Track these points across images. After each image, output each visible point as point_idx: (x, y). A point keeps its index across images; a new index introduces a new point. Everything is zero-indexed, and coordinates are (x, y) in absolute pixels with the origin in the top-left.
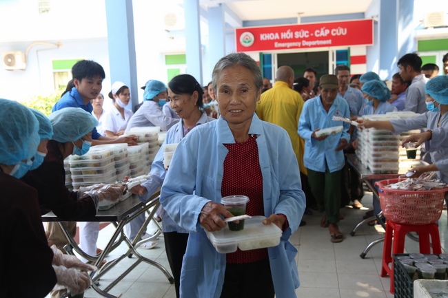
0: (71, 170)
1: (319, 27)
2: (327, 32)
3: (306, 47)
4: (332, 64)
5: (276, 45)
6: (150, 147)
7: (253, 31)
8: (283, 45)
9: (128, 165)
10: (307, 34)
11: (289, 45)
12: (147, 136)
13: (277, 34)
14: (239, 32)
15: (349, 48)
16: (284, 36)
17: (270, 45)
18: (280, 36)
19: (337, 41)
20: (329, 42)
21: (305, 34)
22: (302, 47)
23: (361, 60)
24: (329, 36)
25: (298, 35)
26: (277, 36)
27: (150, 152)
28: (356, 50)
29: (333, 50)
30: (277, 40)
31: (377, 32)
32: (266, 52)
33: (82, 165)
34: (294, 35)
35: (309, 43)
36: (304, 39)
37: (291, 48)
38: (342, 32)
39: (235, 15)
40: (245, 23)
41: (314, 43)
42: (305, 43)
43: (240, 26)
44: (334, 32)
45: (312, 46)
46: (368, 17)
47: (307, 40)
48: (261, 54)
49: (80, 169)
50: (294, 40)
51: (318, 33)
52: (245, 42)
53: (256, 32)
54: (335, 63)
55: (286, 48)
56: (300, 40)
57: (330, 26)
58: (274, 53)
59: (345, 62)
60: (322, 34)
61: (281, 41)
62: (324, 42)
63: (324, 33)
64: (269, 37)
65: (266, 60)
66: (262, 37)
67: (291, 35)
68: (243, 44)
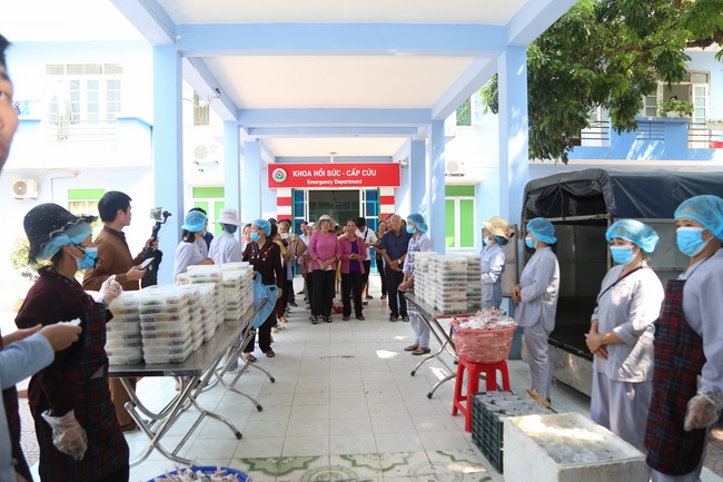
0: (141, 316)
1: (350, 167)
2: (358, 172)
3: (339, 185)
4: (363, 202)
5: (309, 182)
6: (216, 288)
7: (286, 168)
8: (316, 182)
9: (200, 309)
10: (339, 173)
11: (322, 182)
12: (213, 275)
13: (309, 172)
14: (272, 168)
15: (379, 188)
16: (316, 173)
17: (302, 181)
18: (312, 173)
19: (367, 181)
20: (360, 181)
21: (337, 173)
22: (334, 185)
23: (390, 200)
24: (360, 177)
25: (330, 173)
26: (310, 174)
27: (216, 294)
28: (385, 191)
29: (363, 189)
30: (309, 177)
31: (407, 177)
32: (297, 189)
33: (154, 311)
34: (326, 173)
35: (341, 182)
36: (336, 177)
37: (323, 185)
38: (372, 173)
39: (270, 152)
40: (277, 158)
41: (346, 182)
42: (337, 181)
43: (273, 162)
44: (365, 173)
45: (344, 185)
46: (395, 161)
47: (339, 178)
48: (292, 190)
49: (152, 315)
50: (326, 178)
51: (349, 173)
52: (278, 178)
53: (289, 168)
54: (365, 202)
55: (318, 185)
56: (332, 178)
57: (361, 167)
58: (306, 190)
59: (375, 202)
60: (353, 173)
61: (313, 178)
62: (355, 182)
63: (355, 173)
64: (301, 174)
65: (298, 195)
66: (295, 173)
67: (323, 174)
68: (276, 180)
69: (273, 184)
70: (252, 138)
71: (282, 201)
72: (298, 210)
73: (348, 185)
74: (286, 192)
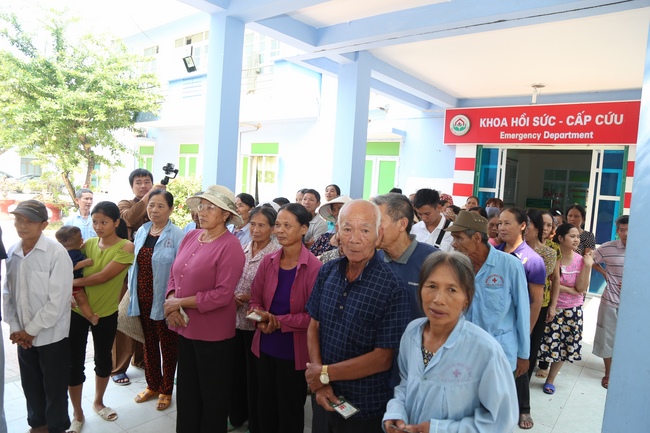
1: (574, 110)
2: (588, 118)
3: (550, 141)
4: (596, 170)
5: (502, 135)
7: (469, 114)
8: (513, 136)
10: (552, 121)
11: (522, 136)
13: (504, 119)
14: (450, 114)
15: (627, 148)
16: (515, 122)
17: (493, 134)
18: (509, 122)
19: (603, 134)
20: (590, 135)
21: (549, 120)
22: (542, 141)
24: (590, 127)
25: (537, 122)
26: (504, 122)
29: (599, 149)
30: (503, 129)
32: (486, 145)
34: (531, 122)
35: (555, 136)
36: (548, 128)
37: (525, 141)
38: (615, 119)
40: (461, 101)
41: (563, 136)
42: (548, 135)
43: (452, 107)
44: (600, 120)
45: (560, 141)
47: (552, 130)
50: (530, 129)
51: (571, 120)
52: (457, 129)
53: (474, 115)
54: (600, 171)
56: (540, 129)
57: (594, 109)
59: (618, 171)
60: (579, 121)
61: (510, 129)
62: (581, 136)
63: (581, 120)
64: (492, 122)
65: (486, 157)
66: (482, 122)
67: (527, 122)
68: (454, 132)
69: (450, 138)
71: (462, 164)
72: (487, 179)
73: (567, 141)
74: (469, 151)
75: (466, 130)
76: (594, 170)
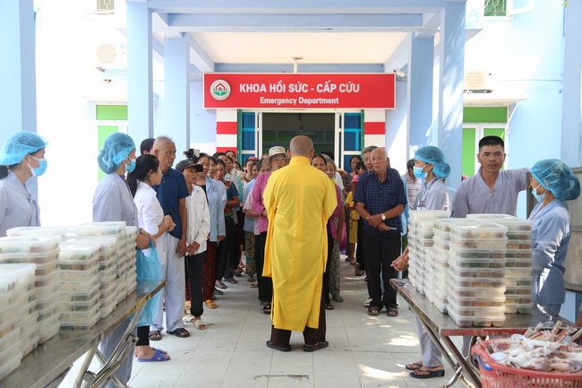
1: (322, 79)
2: (334, 87)
3: (305, 106)
4: (339, 130)
5: (262, 100)
7: (229, 79)
8: (272, 101)
10: (305, 88)
11: (280, 101)
13: (263, 85)
14: (209, 79)
15: (363, 111)
16: (273, 88)
17: (253, 100)
18: (268, 88)
19: (346, 100)
20: (336, 101)
21: (302, 88)
22: (298, 105)
23: (379, 128)
24: (335, 94)
25: (292, 88)
26: (263, 88)
28: (372, 115)
29: (340, 112)
30: (263, 94)
31: (404, 94)
32: (246, 109)
34: (287, 88)
35: (308, 101)
36: (302, 94)
37: (283, 106)
38: (354, 88)
39: (205, 54)
40: (217, 66)
41: (315, 101)
42: (302, 100)
43: (211, 71)
44: (343, 88)
45: (312, 106)
46: (388, 71)
47: (306, 96)
48: (239, 112)
50: (287, 95)
51: (320, 88)
52: (218, 94)
53: (234, 80)
54: (342, 130)
55: (275, 105)
56: (295, 95)
57: (337, 79)
58: (259, 112)
59: (357, 131)
60: (326, 89)
61: (269, 95)
62: (329, 101)
63: (329, 88)
64: (251, 88)
65: (247, 120)
66: (242, 88)
67: (283, 88)
68: (215, 96)
69: (211, 102)
70: (175, 31)
71: (223, 128)
72: (247, 141)
73: (318, 106)
74: (230, 115)
75: (227, 95)
76: (337, 130)
